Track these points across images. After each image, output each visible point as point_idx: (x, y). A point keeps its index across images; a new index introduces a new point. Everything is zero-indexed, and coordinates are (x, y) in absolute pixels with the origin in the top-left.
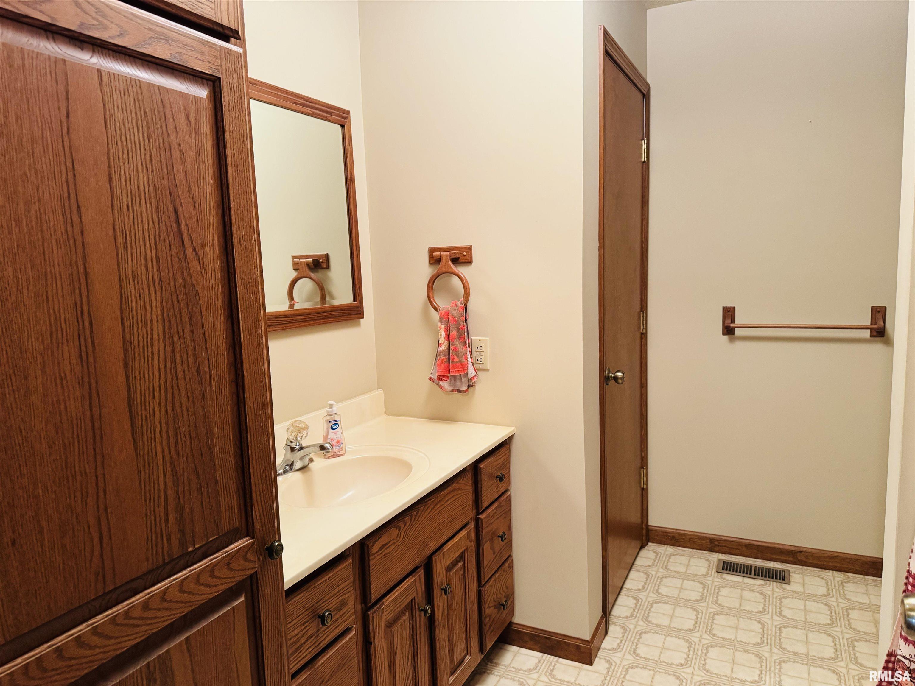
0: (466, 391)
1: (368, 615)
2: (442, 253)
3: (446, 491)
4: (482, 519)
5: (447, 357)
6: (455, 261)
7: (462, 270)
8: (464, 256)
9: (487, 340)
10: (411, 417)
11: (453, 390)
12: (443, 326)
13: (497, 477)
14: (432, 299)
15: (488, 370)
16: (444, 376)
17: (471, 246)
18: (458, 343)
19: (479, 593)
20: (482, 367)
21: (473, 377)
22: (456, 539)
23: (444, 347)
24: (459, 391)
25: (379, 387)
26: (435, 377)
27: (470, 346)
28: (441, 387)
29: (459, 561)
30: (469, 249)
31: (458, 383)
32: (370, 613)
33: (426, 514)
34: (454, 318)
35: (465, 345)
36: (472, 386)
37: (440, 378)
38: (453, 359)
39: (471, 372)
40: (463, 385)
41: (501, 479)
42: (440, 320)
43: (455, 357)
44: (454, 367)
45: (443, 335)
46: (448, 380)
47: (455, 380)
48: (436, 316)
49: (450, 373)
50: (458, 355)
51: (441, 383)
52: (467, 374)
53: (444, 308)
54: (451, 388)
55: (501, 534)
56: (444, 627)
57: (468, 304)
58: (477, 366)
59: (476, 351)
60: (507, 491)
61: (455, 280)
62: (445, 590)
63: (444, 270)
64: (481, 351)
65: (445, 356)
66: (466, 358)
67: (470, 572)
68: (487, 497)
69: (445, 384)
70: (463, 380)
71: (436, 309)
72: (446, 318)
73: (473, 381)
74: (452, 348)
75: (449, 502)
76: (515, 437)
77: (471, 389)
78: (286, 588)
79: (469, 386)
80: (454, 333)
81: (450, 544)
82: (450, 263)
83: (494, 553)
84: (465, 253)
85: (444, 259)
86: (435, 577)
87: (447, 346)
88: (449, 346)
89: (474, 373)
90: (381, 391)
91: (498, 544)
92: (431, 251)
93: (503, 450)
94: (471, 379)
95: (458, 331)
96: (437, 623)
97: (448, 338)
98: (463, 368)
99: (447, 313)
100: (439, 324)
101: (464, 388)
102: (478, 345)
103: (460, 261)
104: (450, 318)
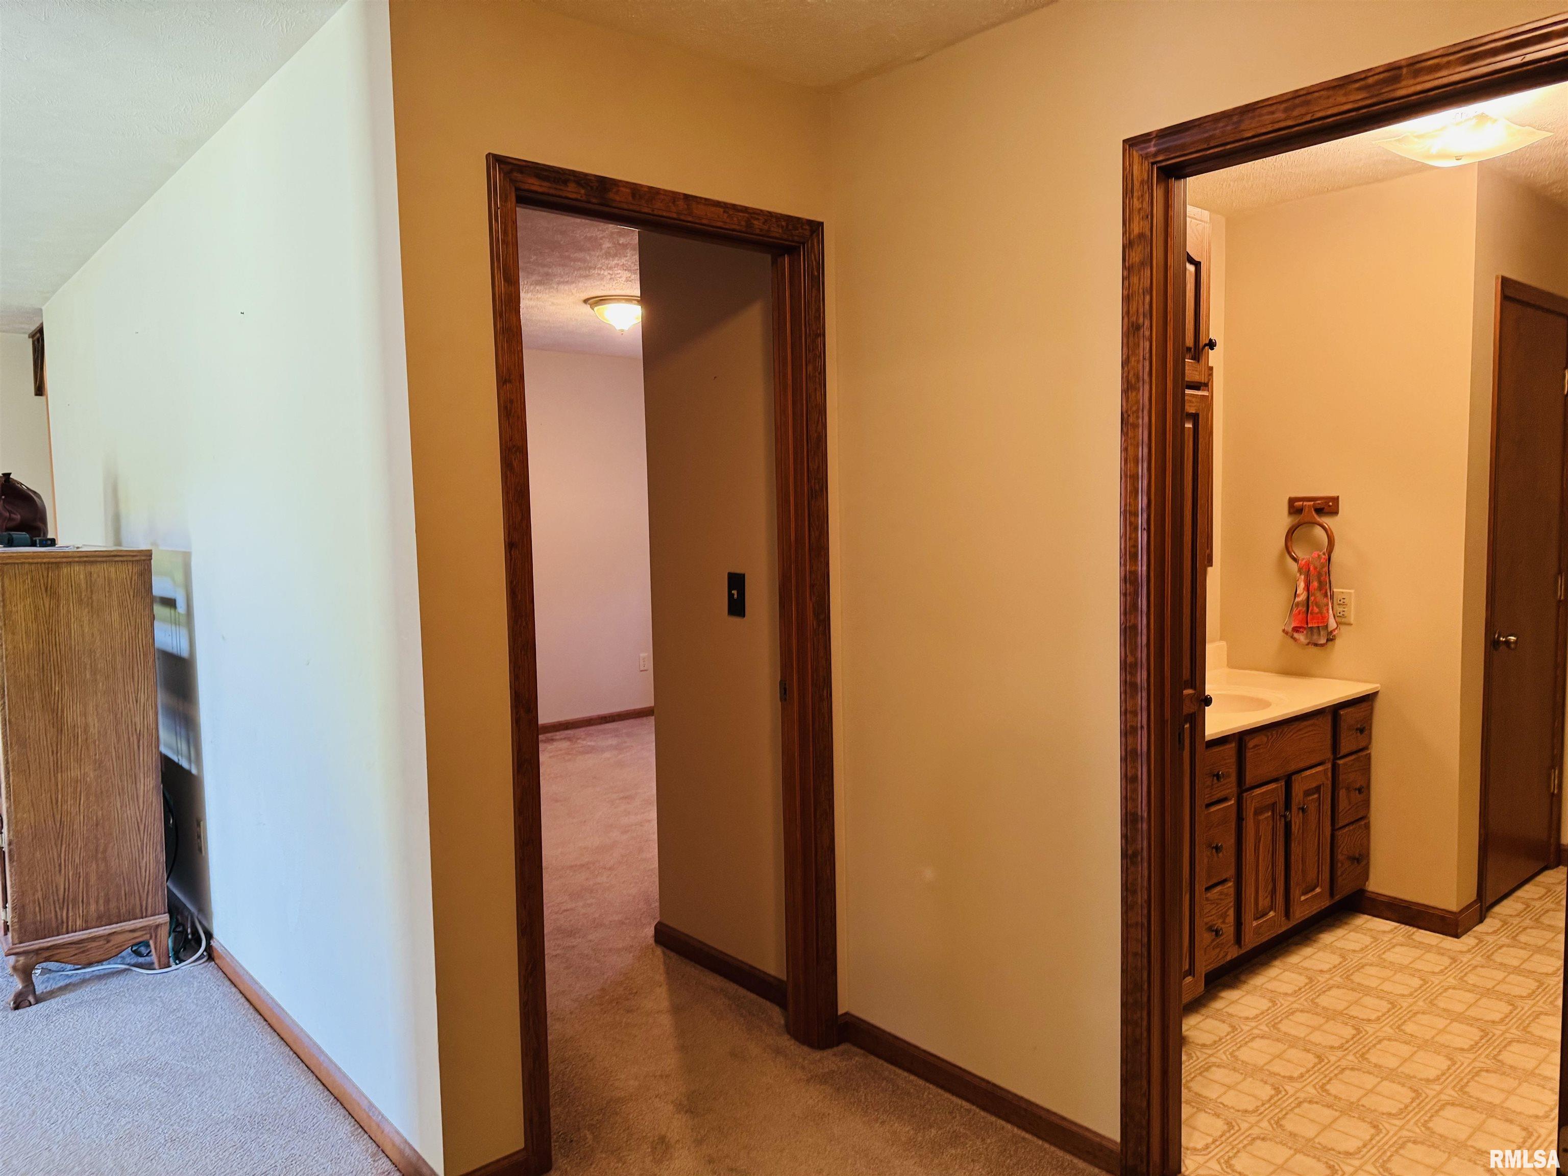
0: (1322, 645)
1: (1243, 797)
2: (1305, 503)
3: (1306, 723)
4: (1339, 765)
5: (1305, 609)
6: (1320, 511)
7: (1327, 521)
8: (1330, 506)
9: (1350, 593)
10: (1256, 669)
11: (1308, 644)
12: (1303, 577)
13: (1357, 729)
14: (1290, 550)
15: (1350, 624)
16: (1300, 627)
17: (1338, 497)
18: (1318, 594)
19: (1333, 836)
20: (1343, 620)
21: (1334, 630)
22: (1313, 771)
23: (1302, 597)
24: (1316, 645)
25: (1221, 639)
26: (1290, 629)
27: (1332, 597)
28: (1295, 639)
29: (1314, 794)
30: (1336, 500)
31: (1315, 637)
32: (1245, 794)
33: (1289, 735)
34: (1315, 568)
35: (1326, 596)
36: (1332, 640)
37: (1296, 629)
38: (1312, 610)
39: (1332, 624)
40: (1322, 638)
41: (1362, 731)
42: (1300, 570)
43: (1315, 608)
44: (1312, 619)
45: (1302, 585)
46: (1305, 632)
47: (1312, 634)
48: (1294, 566)
49: (1307, 624)
50: (1318, 607)
51: (1296, 635)
52: (1327, 627)
53: (1303, 559)
54: (1308, 641)
55: (1358, 786)
56: (1299, 844)
57: (1332, 555)
58: (1339, 620)
59: (1339, 604)
60: (1366, 748)
61: (1319, 531)
62: (1303, 810)
63: (1306, 520)
64: (1344, 604)
65: (1303, 606)
66: (1328, 610)
67: (1325, 807)
68: (1346, 745)
69: (1301, 637)
70: (1322, 633)
71: (1295, 560)
72: (1305, 570)
73: (1334, 633)
74: (1312, 599)
75: (1310, 733)
76: (1380, 695)
77: (1330, 643)
78: (1207, 739)
79: (1328, 640)
80: (1315, 584)
81: (1308, 772)
82: (1314, 513)
83: (1350, 804)
84: (1331, 504)
85: (1307, 510)
86: (1294, 794)
87: (1305, 597)
88: (1308, 598)
89: (1335, 625)
90: (1223, 643)
91: (1355, 796)
92: (1292, 501)
93: (1364, 705)
94: (1331, 632)
95: (1320, 582)
96: (1293, 837)
97: (1307, 588)
98: (1324, 619)
99: (1308, 564)
100: (1298, 575)
101: (1323, 641)
102: (1340, 597)
103: (1325, 511)
104: (1311, 569)
